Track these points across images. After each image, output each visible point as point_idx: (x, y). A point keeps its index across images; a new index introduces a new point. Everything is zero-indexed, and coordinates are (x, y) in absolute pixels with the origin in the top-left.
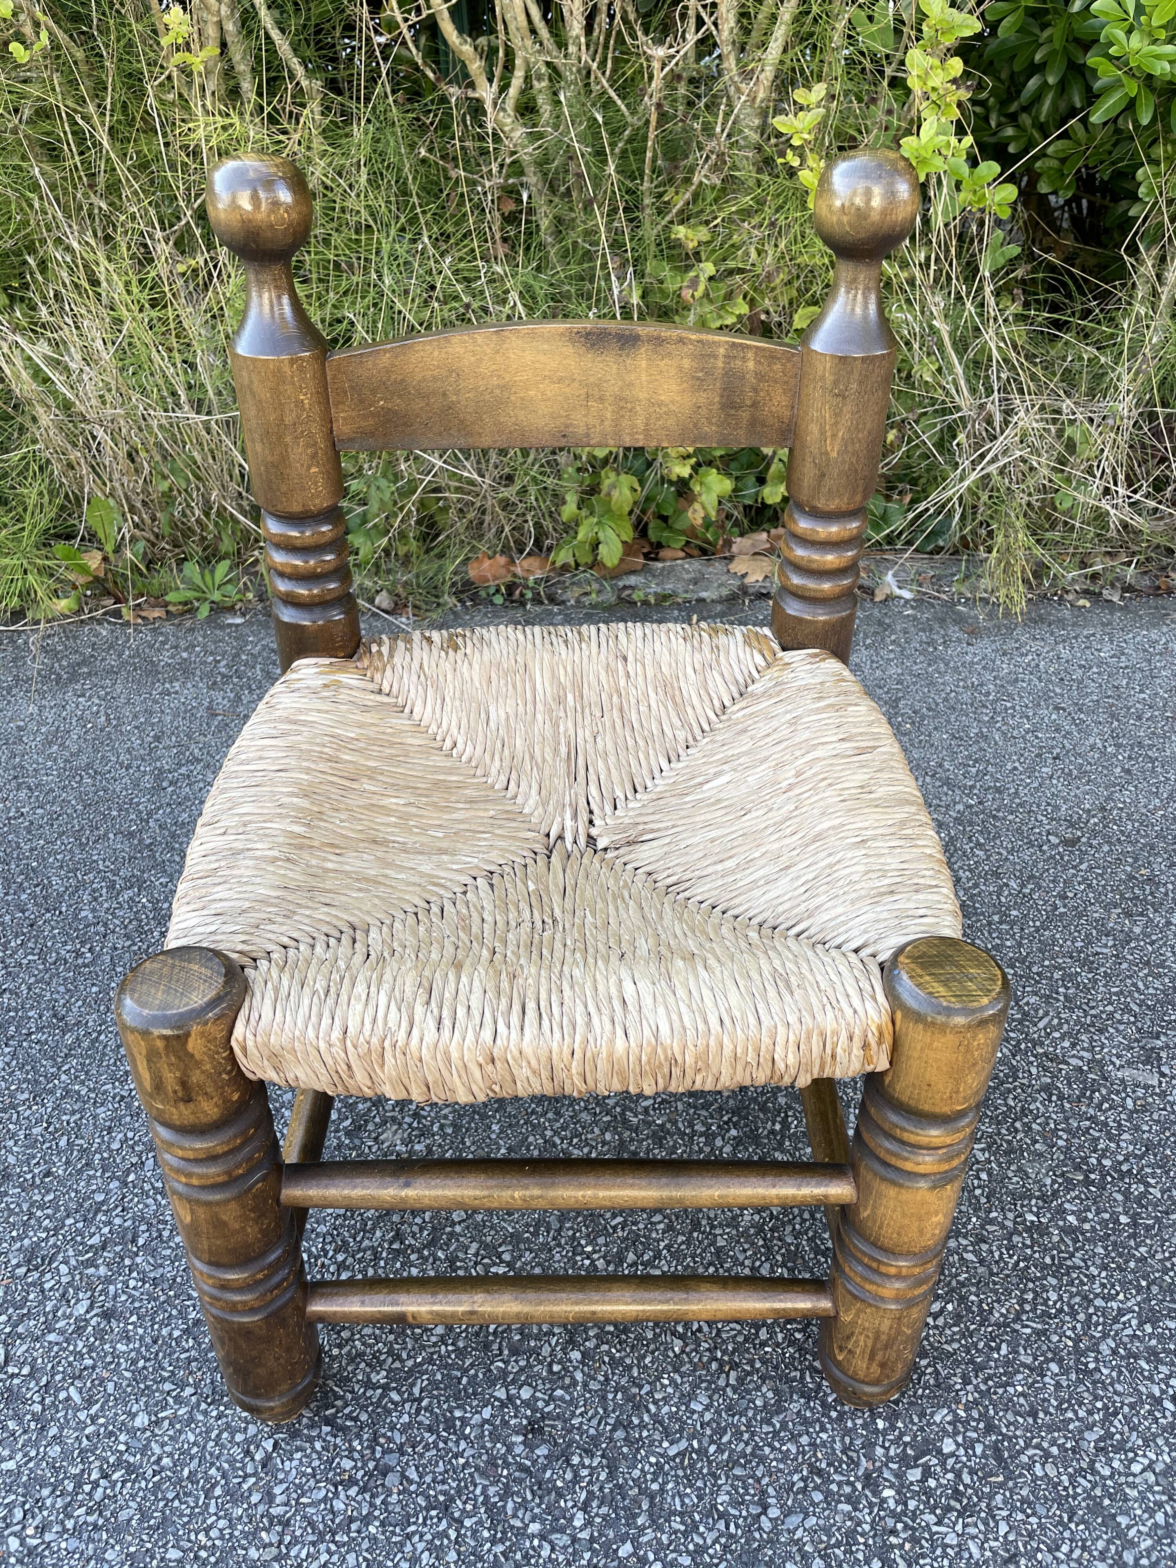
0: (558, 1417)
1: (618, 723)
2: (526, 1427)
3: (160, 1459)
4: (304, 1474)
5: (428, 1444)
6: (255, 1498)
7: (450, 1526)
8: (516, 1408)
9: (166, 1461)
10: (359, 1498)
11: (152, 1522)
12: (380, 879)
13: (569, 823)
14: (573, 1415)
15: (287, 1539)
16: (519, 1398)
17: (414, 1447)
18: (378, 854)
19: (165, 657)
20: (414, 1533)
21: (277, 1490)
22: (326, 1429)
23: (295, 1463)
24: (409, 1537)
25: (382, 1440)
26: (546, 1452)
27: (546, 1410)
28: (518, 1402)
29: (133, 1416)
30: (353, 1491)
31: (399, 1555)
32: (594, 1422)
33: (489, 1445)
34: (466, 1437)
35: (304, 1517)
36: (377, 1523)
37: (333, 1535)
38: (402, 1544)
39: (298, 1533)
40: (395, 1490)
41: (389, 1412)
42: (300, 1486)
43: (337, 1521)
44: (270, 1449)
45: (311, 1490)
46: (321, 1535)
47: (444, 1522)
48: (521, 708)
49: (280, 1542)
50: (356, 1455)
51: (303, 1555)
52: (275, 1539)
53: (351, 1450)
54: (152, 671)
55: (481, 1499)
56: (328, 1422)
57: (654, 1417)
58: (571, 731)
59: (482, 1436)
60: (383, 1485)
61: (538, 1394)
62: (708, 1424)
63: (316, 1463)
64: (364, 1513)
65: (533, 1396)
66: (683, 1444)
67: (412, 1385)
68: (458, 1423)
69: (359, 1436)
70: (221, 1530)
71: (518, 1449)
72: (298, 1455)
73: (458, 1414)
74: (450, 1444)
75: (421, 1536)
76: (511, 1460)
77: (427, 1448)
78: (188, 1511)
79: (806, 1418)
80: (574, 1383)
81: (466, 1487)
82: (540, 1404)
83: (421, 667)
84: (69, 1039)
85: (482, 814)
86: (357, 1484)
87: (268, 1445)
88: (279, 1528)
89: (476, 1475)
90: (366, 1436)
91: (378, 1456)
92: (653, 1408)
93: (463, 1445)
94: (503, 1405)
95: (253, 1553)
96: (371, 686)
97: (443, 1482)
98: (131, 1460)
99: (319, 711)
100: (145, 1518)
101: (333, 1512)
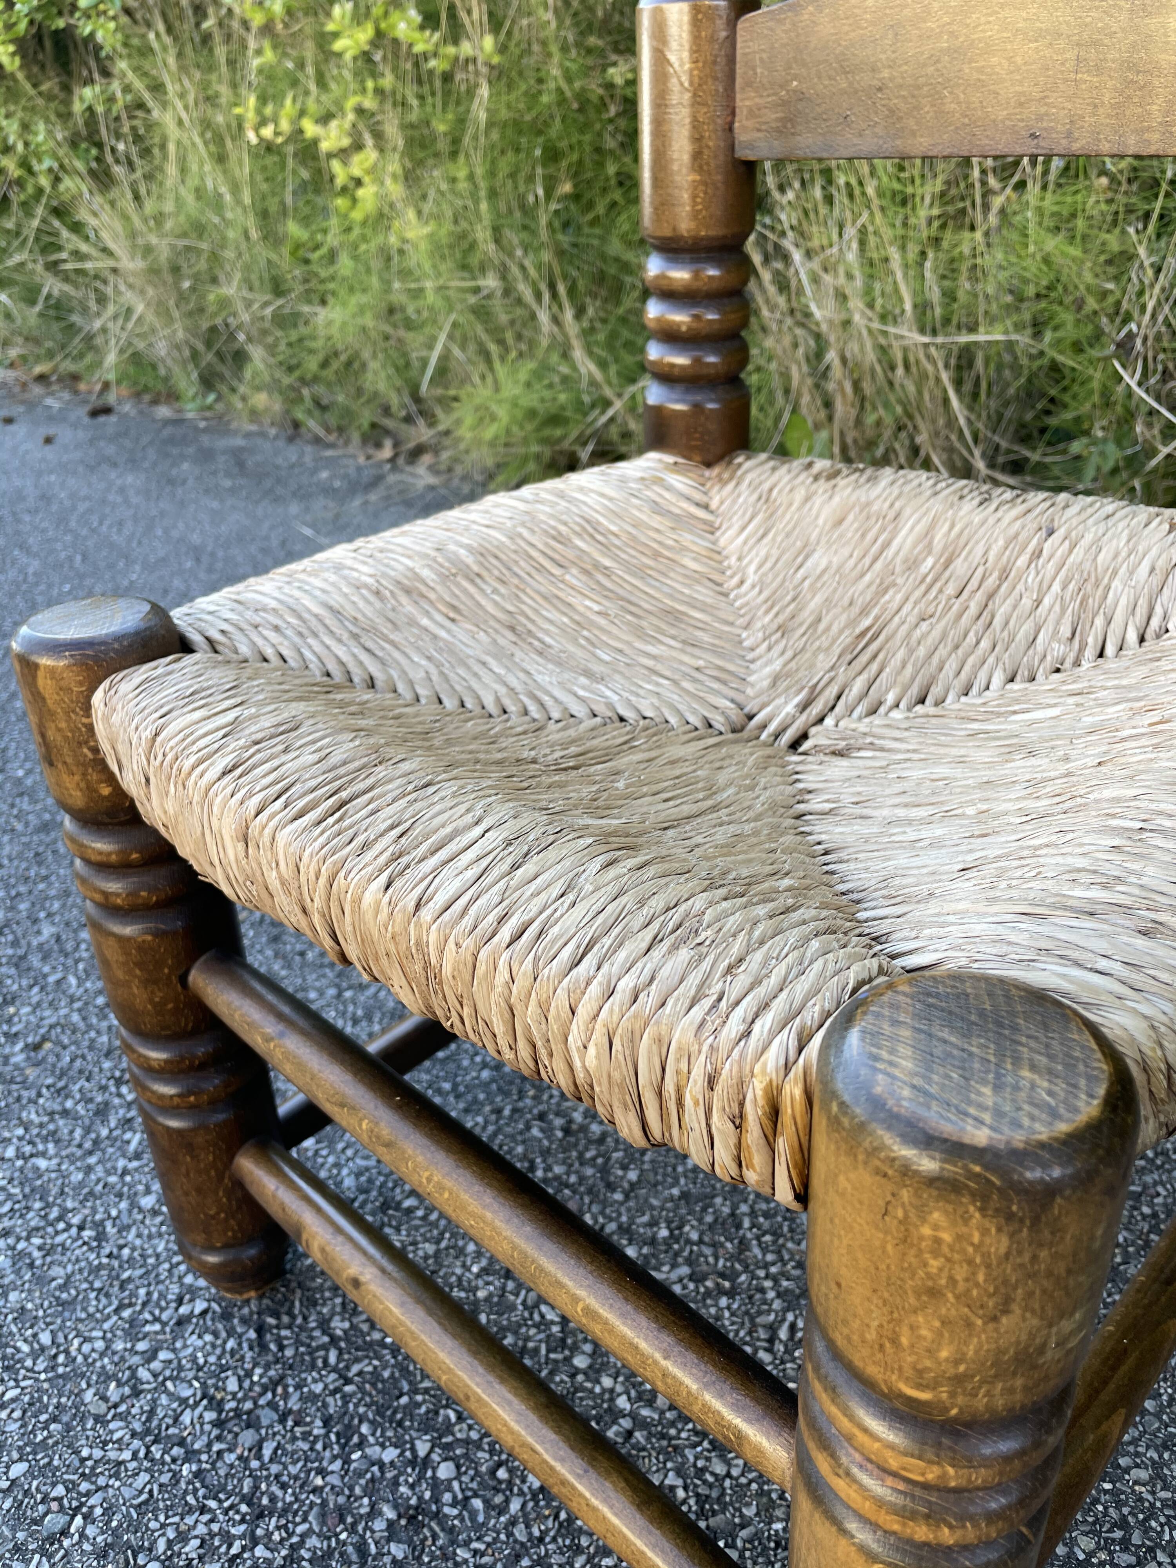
0: (451, 1530)
1: (972, 611)
2: (410, 1507)
3: (125, 1246)
4: (194, 1360)
5: (310, 1433)
6: (141, 1346)
7: (242, 1537)
8: (421, 1477)
9: (126, 1252)
10: (207, 1427)
11: (64, 1296)
13: (789, 711)
14: (466, 1544)
15: (123, 1408)
16: (434, 1469)
17: (297, 1424)
20: (210, 1510)
21: (163, 1355)
22: (252, 1335)
23: (200, 1343)
24: (203, 1510)
25: (280, 1390)
26: (400, 1556)
27: (447, 1510)
28: (429, 1473)
29: (148, 1191)
30: (210, 1416)
31: (176, 1519)
33: (358, 1491)
34: (347, 1461)
35: (154, 1400)
36: (194, 1467)
37: (154, 1442)
38: (190, 1511)
39: (134, 1411)
40: (239, 1451)
41: (313, 1366)
42: (180, 1368)
43: (171, 1431)
44: (197, 1311)
45: (183, 1380)
46: (148, 1432)
47: (243, 1527)
49: (115, 1406)
50: (246, 1384)
51: (116, 1436)
52: (114, 1397)
53: (249, 1374)
55: (295, 1539)
56: (261, 1330)
58: (894, 605)
59: (360, 1474)
60: (237, 1435)
61: (456, 1485)
63: (212, 1359)
64: (196, 1446)
65: (450, 1481)
67: (357, 1360)
68: (356, 1439)
69: (267, 1367)
70: (93, 1350)
71: (379, 1525)
72: (208, 1338)
73: (365, 1429)
74: (327, 1454)
75: (212, 1521)
76: (360, 1528)
77: (305, 1436)
78: (91, 1310)
80: (502, 1510)
81: (295, 1514)
82: (447, 1497)
86: (220, 1412)
87: (200, 1306)
88: (127, 1390)
89: (315, 1510)
90: (272, 1373)
91: (262, 1402)
93: (337, 1466)
94: (413, 1463)
95: (89, 1396)
97: (284, 1487)
98: (108, 1229)
100: (64, 1287)
101: (176, 1420)
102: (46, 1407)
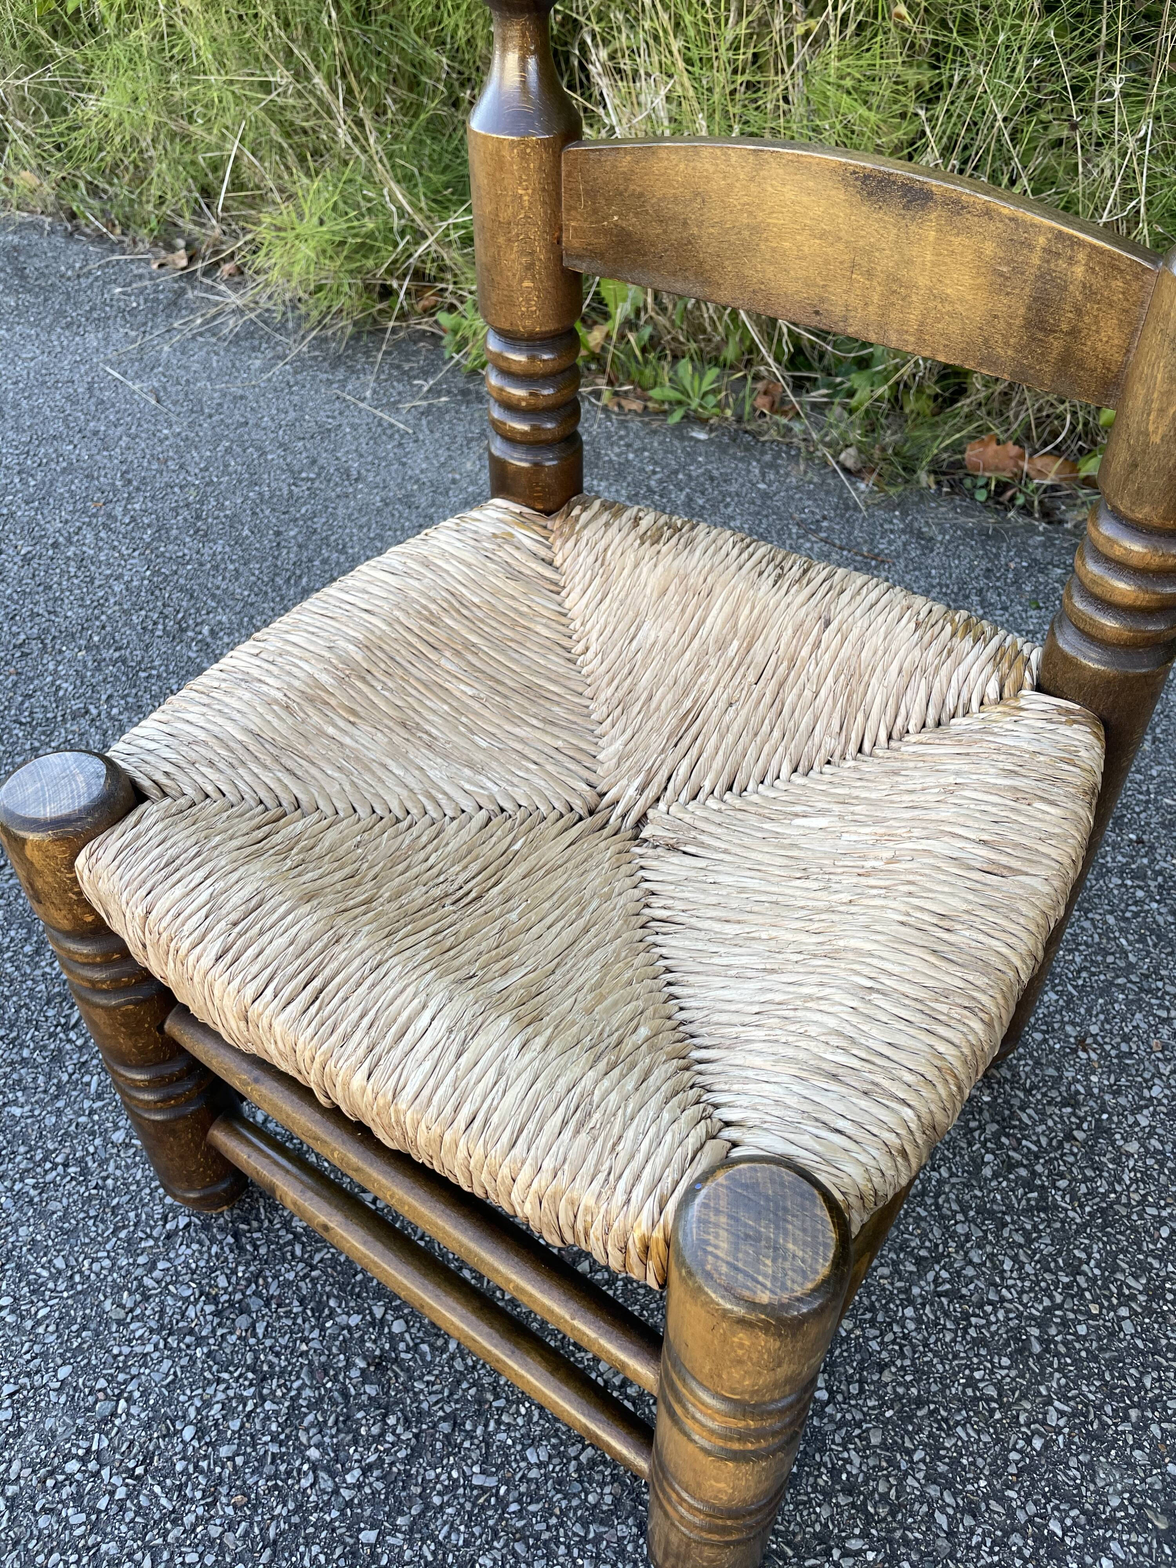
0: (408, 1370)
1: (768, 699)
2: (375, 1357)
3: (107, 1177)
4: (188, 1266)
5: (291, 1311)
6: (141, 1260)
7: (253, 1397)
8: (380, 1334)
9: (110, 1182)
10: (209, 1318)
11: (66, 1225)
12: (375, 767)
13: (631, 792)
14: (421, 1378)
15: (138, 1311)
16: (390, 1327)
17: (279, 1306)
18: (396, 739)
20: (224, 1380)
21: (161, 1265)
22: (230, 1239)
23: (189, 1252)
24: (219, 1381)
25: (261, 1281)
26: (373, 1394)
27: (403, 1355)
28: (386, 1330)
29: (116, 1128)
30: (209, 1308)
31: (200, 1391)
32: (433, 1398)
33: (335, 1350)
34: (323, 1329)
35: (162, 1302)
36: (205, 1350)
37: (169, 1335)
38: (209, 1383)
39: (147, 1313)
40: (238, 1333)
41: (284, 1260)
42: (178, 1274)
43: (181, 1325)
44: (181, 1226)
45: (182, 1284)
46: (162, 1327)
47: (252, 1389)
48: (675, 637)
49: (131, 1310)
50: (234, 1280)
51: (138, 1334)
52: (129, 1305)
53: (234, 1272)
55: (293, 1393)
56: (236, 1235)
57: (487, 1435)
58: (708, 688)
59: (334, 1338)
60: (234, 1320)
61: (407, 1336)
62: (529, 1481)
63: (202, 1263)
64: (204, 1333)
65: (402, 1334)
66: (491, 1482)
67: (318, 1250)
68: (327, 1312)
69: (248, 1264)
70: (102, 1268)
71: (354, 1373)
72: (195, 1246)
73: (332, 1303)
74: (307, 1325)
75: (227, 1388)
76: (341, 1378)
77: (288, 1314)
78: (93, 1235)
80: (444, 1349)
81: (290, 1374)
82: (402, 1346)
83: (605, 550)
85: (548, 739)
86: (217, 1305)
87: (183, 1221)
88: (138, 1297)
89: (305, 1369)
90: (252, 1268)
91: (248, 1292)
92: (492, 1425)
93: (316, 1334)
94: (373, 1324)
95: (108, 1305)
96: (543, 552)
97: (278, 1355)
98: (90, 1164)
99: (462, 561)
100: (64, 1218)
101: (183, 1315)
102: (75, 1318)
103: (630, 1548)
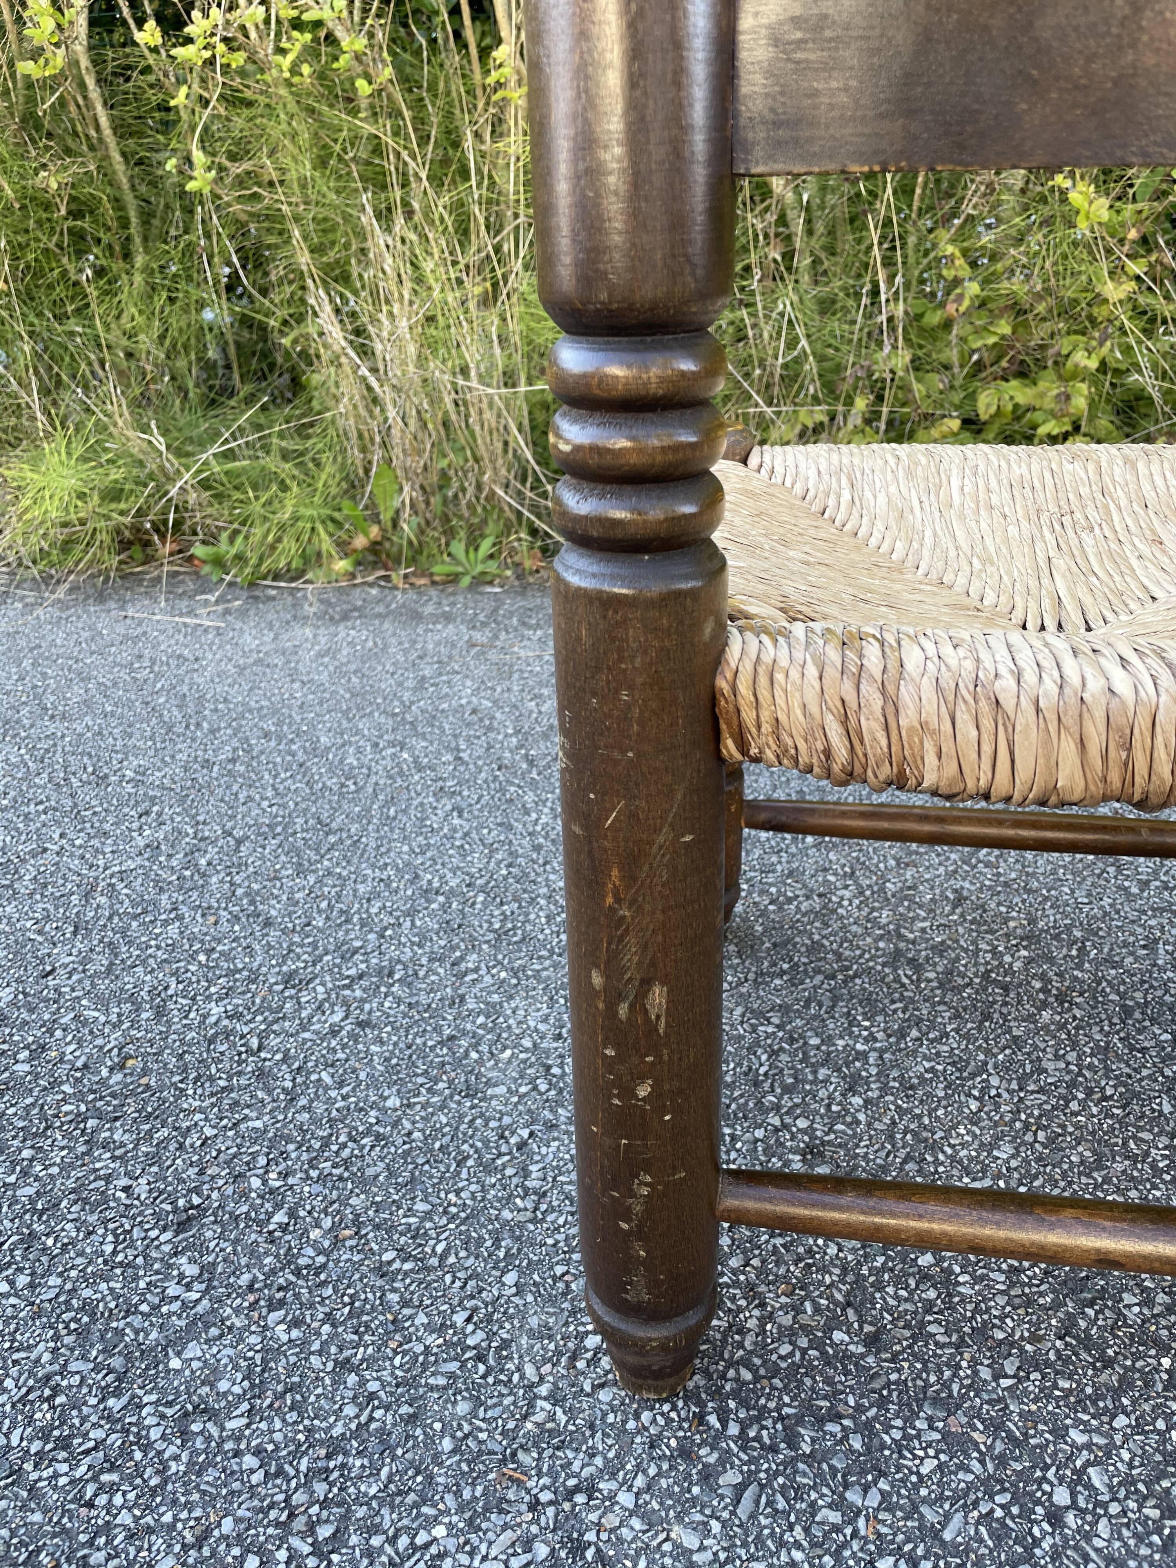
0: (840, 1146)
2: (804, 1149)
3: (410, 1134)
6: (509, 1172)
8: (792, 1133)
9: (416, 1135)
11: (400, 1180)
14: (857, 1146)
15: (543, 1207)
16: (795, 1126)
19: (429, 609)
21: (533, 1168)
23: (552, 1149)
26: (828, 1171)
27: (826, 1138)
28: (794, 1129)
29: (385, 1098)
32: (883, 1154)
35: (562, 1192)
39: (555, 1203)
42: (558, 1167)
45: (570, 1171)
49: (536, 1209)
51: (561, 1222)
52: (530, 1205)
54: (417, 617)
57: (951, 1157)
61: (816, 1126)
62: (1015, 1169)
63: (575, 1151)
65: (810, 1126)
66: (987, 1184)
68: (729, 1137)
70: (473, 1193)
71: (797, 1166)
72: (556, 1143)
74: (721, 1153)
78: (438, 1175)
79: (1133, 1177)
80: (857, 1122)
82: (819, 1133)
84: (332, 839)
87: (525, 1133)
88: (533, 1198)
92: (949, 1150)
93: (735, 1154)
94: (778, 1130)
95: (507, 1215)
98: (381, 1130)
100: (393, 1176)
102: (481, 1237)
103: (1135, 1174)
